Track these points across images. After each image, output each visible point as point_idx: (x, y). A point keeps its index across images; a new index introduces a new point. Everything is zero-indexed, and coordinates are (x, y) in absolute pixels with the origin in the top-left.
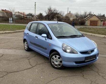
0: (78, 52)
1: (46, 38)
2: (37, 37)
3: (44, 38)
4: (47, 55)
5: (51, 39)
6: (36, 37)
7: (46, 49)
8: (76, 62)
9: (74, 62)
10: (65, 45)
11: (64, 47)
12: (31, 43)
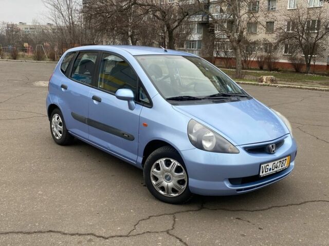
0: (238, 147)
1: (133, 102)
2: (99, 100)
3: (126, 102)
4: (136, 159)
5: (150, 105)
6: (94, 98)
7: (130, 138)
8: (233, 181)
9: (225, 179)
10: (197, 127)
11: (194, 131)
12: (76, 117)
